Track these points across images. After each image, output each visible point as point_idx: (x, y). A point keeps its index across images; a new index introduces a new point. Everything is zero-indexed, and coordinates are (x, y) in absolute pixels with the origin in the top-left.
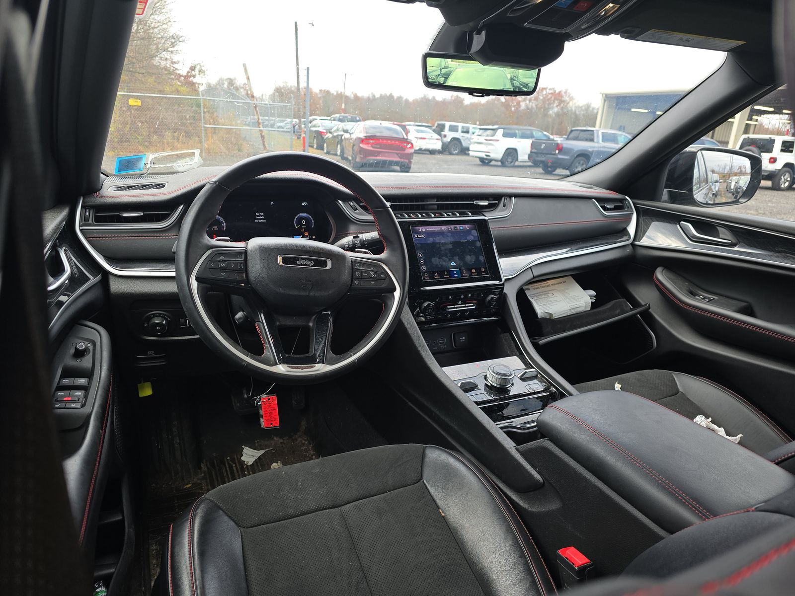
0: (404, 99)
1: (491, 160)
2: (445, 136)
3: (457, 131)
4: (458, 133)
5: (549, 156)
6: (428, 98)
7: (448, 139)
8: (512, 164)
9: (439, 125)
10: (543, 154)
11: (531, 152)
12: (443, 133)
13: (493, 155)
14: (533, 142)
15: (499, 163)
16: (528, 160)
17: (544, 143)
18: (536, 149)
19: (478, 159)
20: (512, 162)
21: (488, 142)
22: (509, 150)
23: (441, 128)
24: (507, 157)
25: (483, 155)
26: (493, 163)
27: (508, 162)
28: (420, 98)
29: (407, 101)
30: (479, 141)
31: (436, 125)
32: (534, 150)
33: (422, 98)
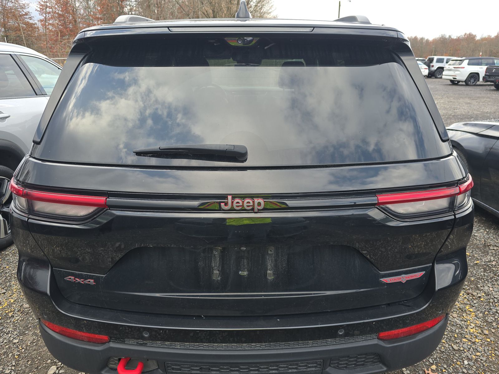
0: (426, 39)
1: (459, 82)
2: (433, 66)
3: (443, 62)
4: (443, 63)
5: (497, 77)
6: (444, 38)
7: (435, 68)
8: (474, 83)
9: (429, 59)
10: (494, 76)
11: (485, 75)
12: (432, 64)
13: (458, 78)
14: (487, 68)
15: (464, 83)
16: (482, 81)
17: (495, 68)
18: (488, 73)
19: (449, 81)
20: (474, 82)
21: (456, 69)
22: (472, 74)
23: (431, 60)
24: (470, 79)
25: (451, 78)
26: (460, 83)
27: (470, 82)
28: (438, 38)
29: (427, 41)
30: (449, 69)
31: (428, 59)
32: (487, 74)
33: (440, 38)
